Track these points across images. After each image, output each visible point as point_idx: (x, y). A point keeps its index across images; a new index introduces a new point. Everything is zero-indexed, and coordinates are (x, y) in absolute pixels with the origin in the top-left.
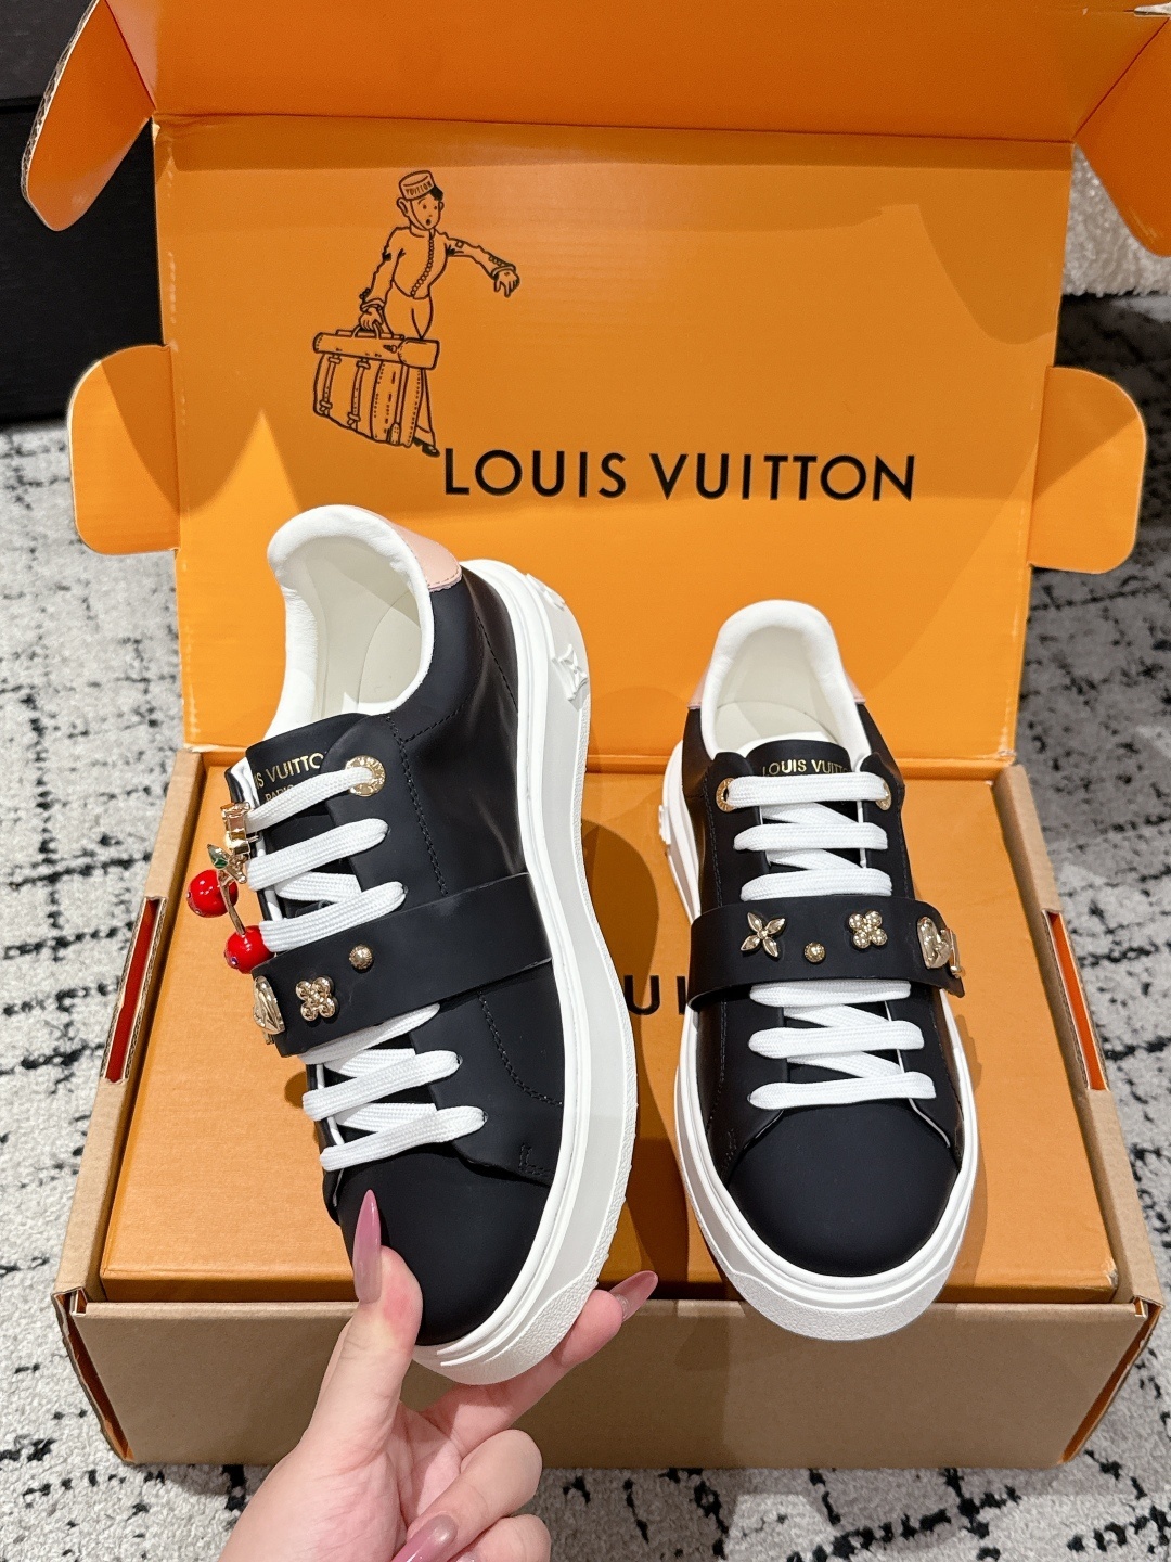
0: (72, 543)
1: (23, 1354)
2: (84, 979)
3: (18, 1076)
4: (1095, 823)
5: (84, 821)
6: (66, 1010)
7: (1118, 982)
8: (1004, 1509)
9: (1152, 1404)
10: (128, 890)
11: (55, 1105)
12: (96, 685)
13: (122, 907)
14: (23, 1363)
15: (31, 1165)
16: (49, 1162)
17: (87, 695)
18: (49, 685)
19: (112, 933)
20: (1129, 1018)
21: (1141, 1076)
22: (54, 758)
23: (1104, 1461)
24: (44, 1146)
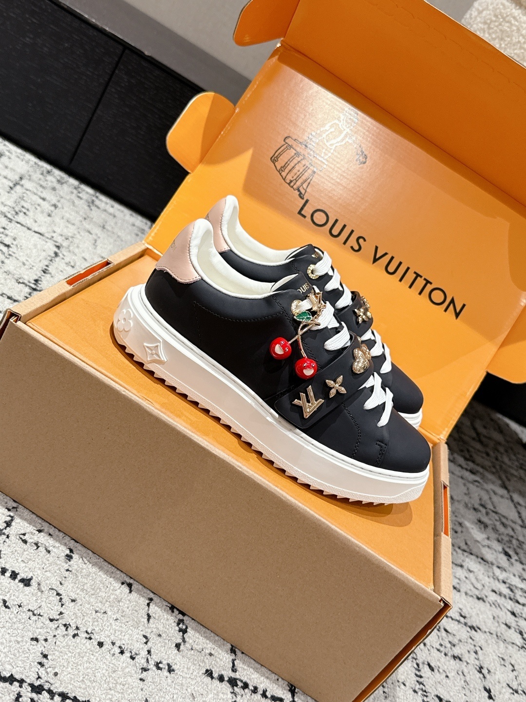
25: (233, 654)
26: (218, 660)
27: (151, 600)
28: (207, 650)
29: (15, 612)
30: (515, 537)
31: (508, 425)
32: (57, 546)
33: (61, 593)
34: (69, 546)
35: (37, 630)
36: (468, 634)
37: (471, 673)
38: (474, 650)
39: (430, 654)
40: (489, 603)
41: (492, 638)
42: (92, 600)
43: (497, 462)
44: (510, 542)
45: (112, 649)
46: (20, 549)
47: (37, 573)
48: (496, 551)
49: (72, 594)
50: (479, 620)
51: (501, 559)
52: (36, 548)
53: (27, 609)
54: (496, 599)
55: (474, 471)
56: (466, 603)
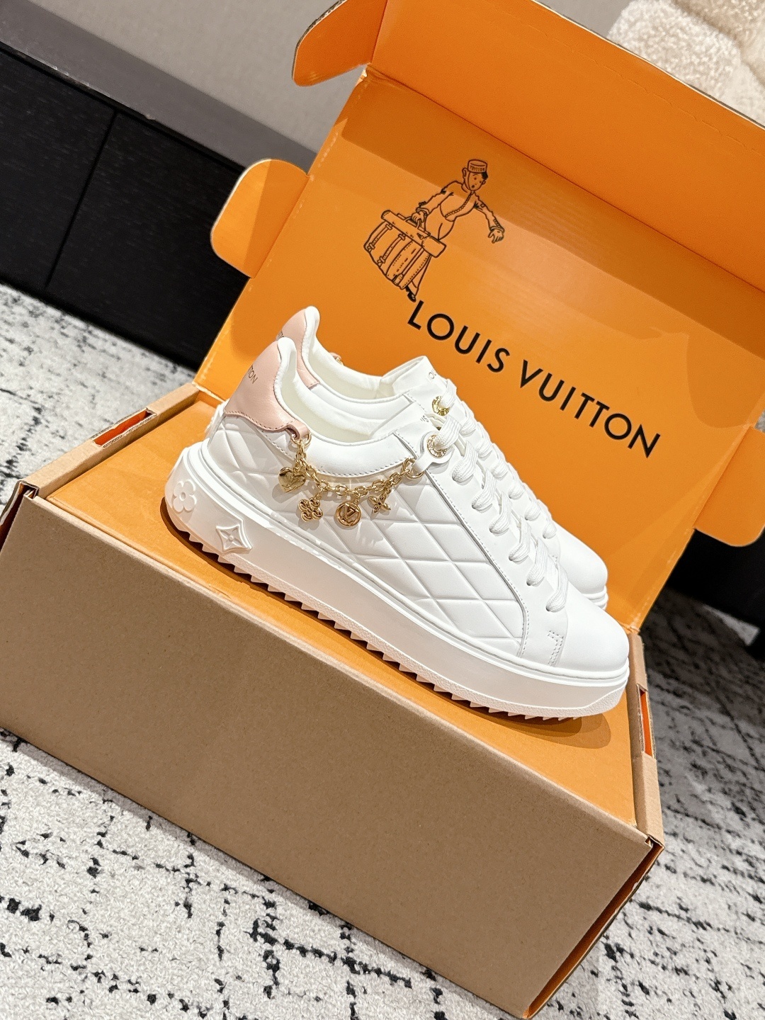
25: (351, 996)
26: (330, 1006)
27: (221, 925)
28: (311, 993)
29: (20, 962)
30: (748, 785)
31: (721, 621)
32: (74, 856)
33: (86, 926)
34: (92, 855)
35: (56, 985)
36: (695, 935)
37: (703, 991)
38: (705, 958)
39: (641, 969)
40: (720, 885)
41: (729, 938)
42: (134, 933)
43: (712, 677)
44: (742, 792)
45: (169, 1004)
46: (19, 865)
47: (47, 900)
48: (722, 808)
49: (102, 926)
50: (708, 912)
51: (732, 819)
52: (42, 861)
53: (38, 955)
54: (729, 879)
55: (680, 693)
56: (687, 889)
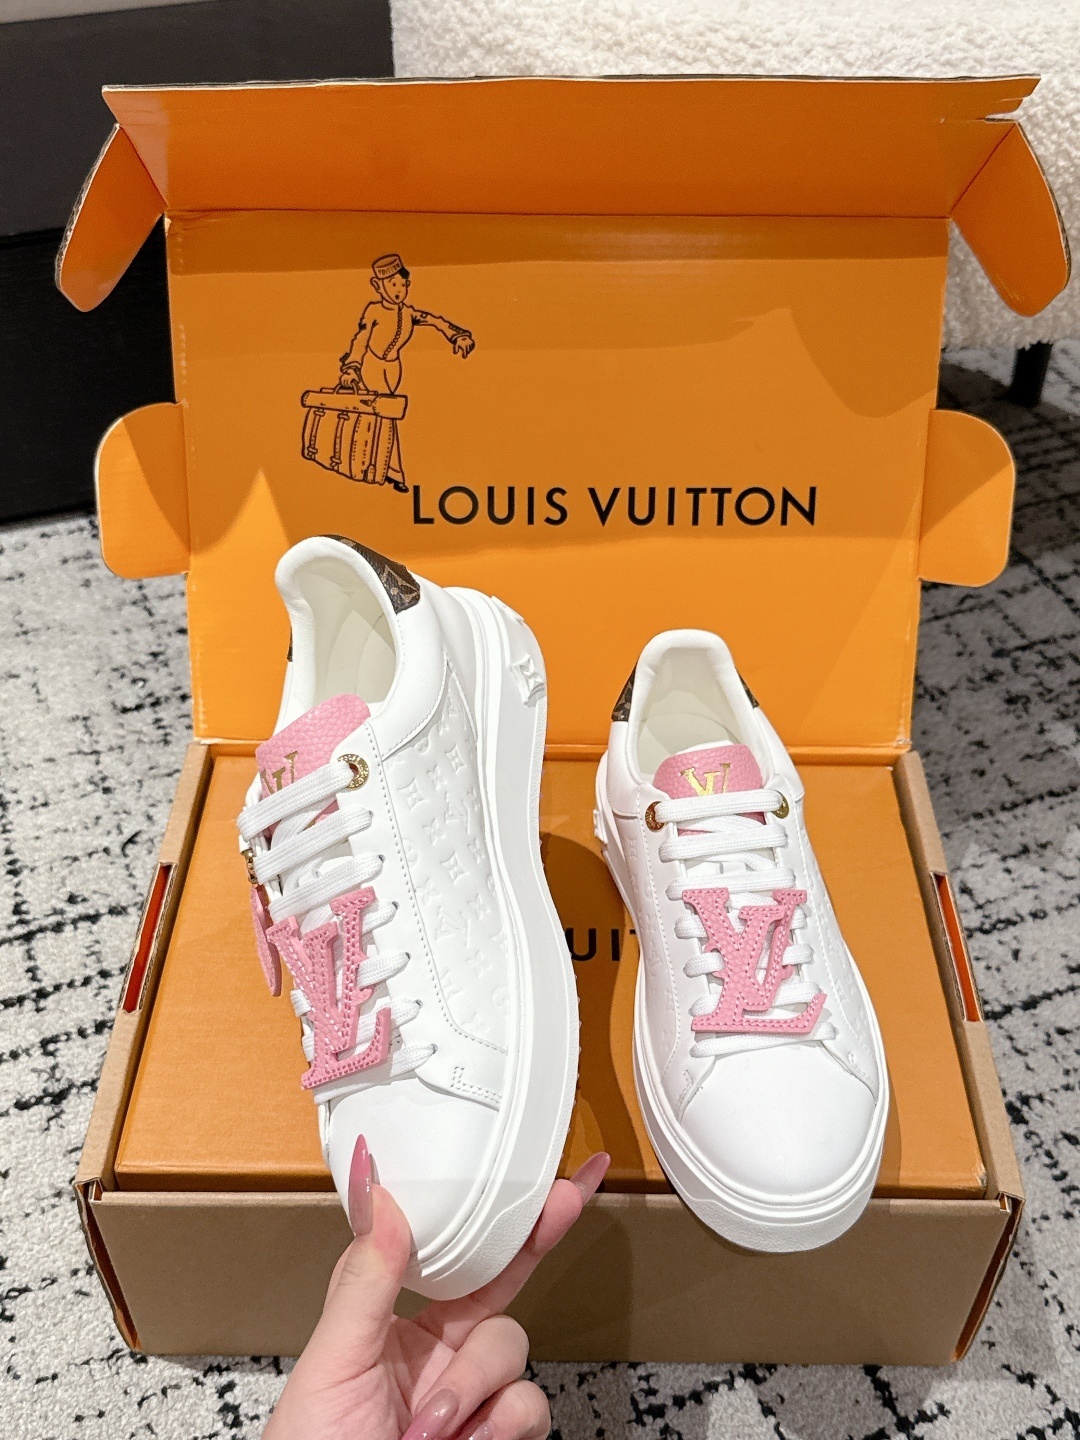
0: (17, 635)
1: (41, 1366)
2: (64, 1025)
3: (13, 1117)
4: (957, 812)
5: (52, 884)
6: (52, 1054)
7: (991, 952)
8: (937, 1423)
9: (1057, 1318)
10: (97, 942)
11: (49, 1140)
12: (51, 760)
13: (93, 957)
14: (43, 1374)
15: (32, 1196)
16: (49, 1192)
17: (44, 770)
18: (9, 764)
19: (87, 981)
20: (1004, 981)
21: (1020, 1032)
22: (19, 829)
23: (1019, 1373)
24: (42, 1178)
